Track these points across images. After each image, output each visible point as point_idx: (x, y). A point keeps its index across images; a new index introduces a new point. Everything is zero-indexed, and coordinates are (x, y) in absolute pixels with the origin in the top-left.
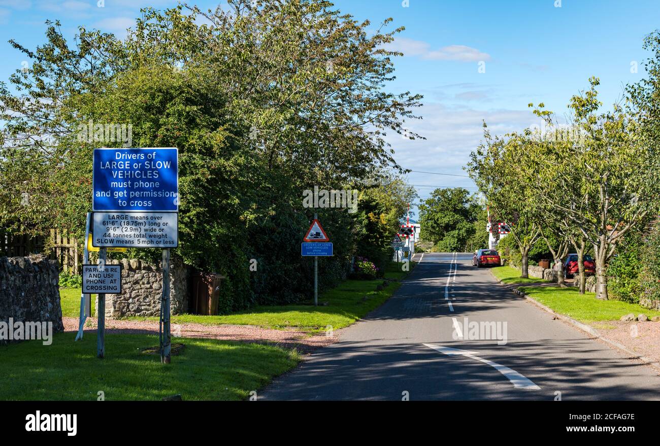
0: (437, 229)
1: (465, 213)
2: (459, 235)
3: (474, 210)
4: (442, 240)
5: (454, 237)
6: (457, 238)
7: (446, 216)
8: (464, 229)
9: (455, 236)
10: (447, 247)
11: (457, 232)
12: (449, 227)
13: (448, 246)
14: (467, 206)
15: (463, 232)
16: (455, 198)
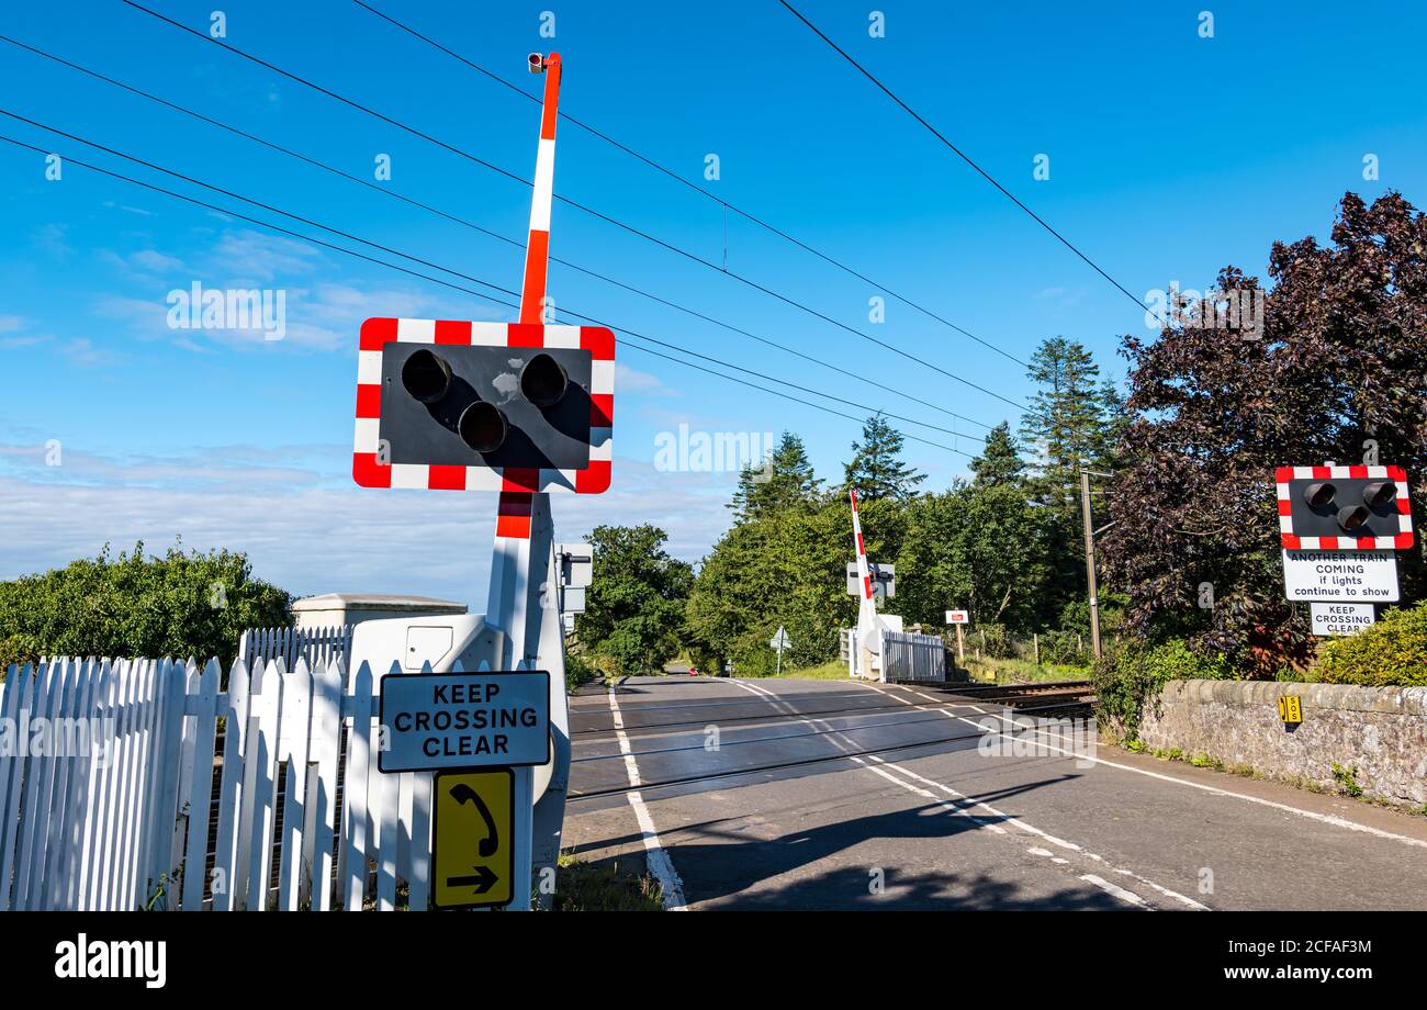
0: (598, 614)
1: (657, 581)
2: (645, 626)
3: (676, 575)
4: (607, 638)
5: (635, 632)
6: (641, 633)
7: (617, 584)
8: (657, 614)
9: (637, 628)
10: (619, 654)
11: (641, 620)
12: (623, 610)
13: (622, 651)
14: (662, 565)
15: (653, 619)
16: (639, 546)
